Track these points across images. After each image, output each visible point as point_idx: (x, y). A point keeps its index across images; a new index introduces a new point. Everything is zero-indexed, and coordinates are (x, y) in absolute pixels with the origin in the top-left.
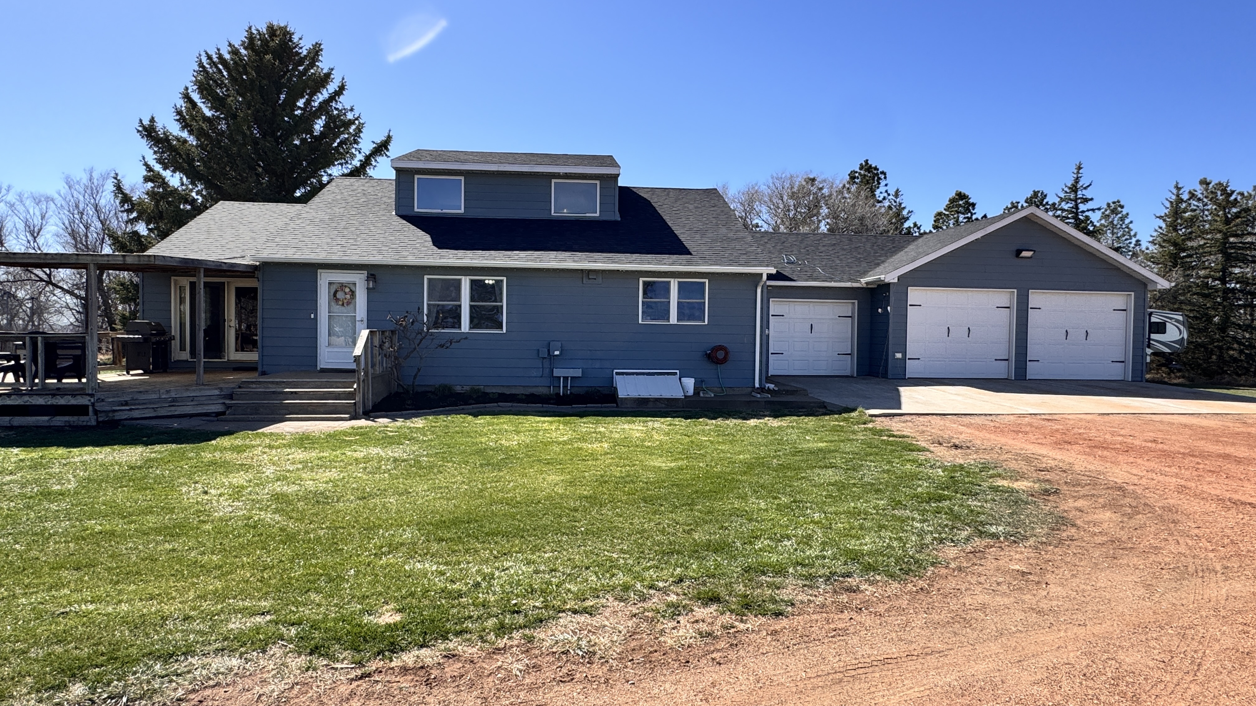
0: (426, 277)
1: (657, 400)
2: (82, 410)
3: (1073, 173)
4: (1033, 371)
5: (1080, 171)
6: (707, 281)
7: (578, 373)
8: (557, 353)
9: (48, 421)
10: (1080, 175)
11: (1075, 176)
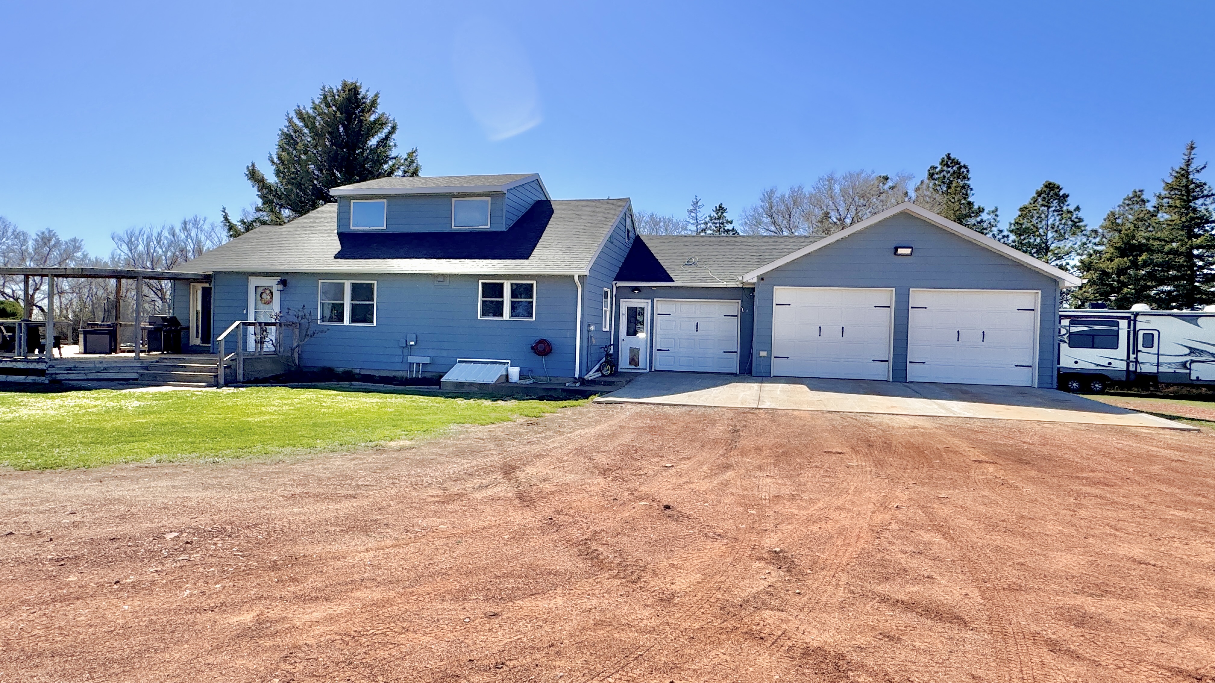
0: (320, 281)
1: (471, 384)
2: (41, 373)
3: (1184, 154)
4: (914, 373)
5: (1193, 152)
6: (534, 282)
7: (427, 360)
8: (412, 343)
9: (25, 379)
10: (1192, 156)
11: (1186, 158)
